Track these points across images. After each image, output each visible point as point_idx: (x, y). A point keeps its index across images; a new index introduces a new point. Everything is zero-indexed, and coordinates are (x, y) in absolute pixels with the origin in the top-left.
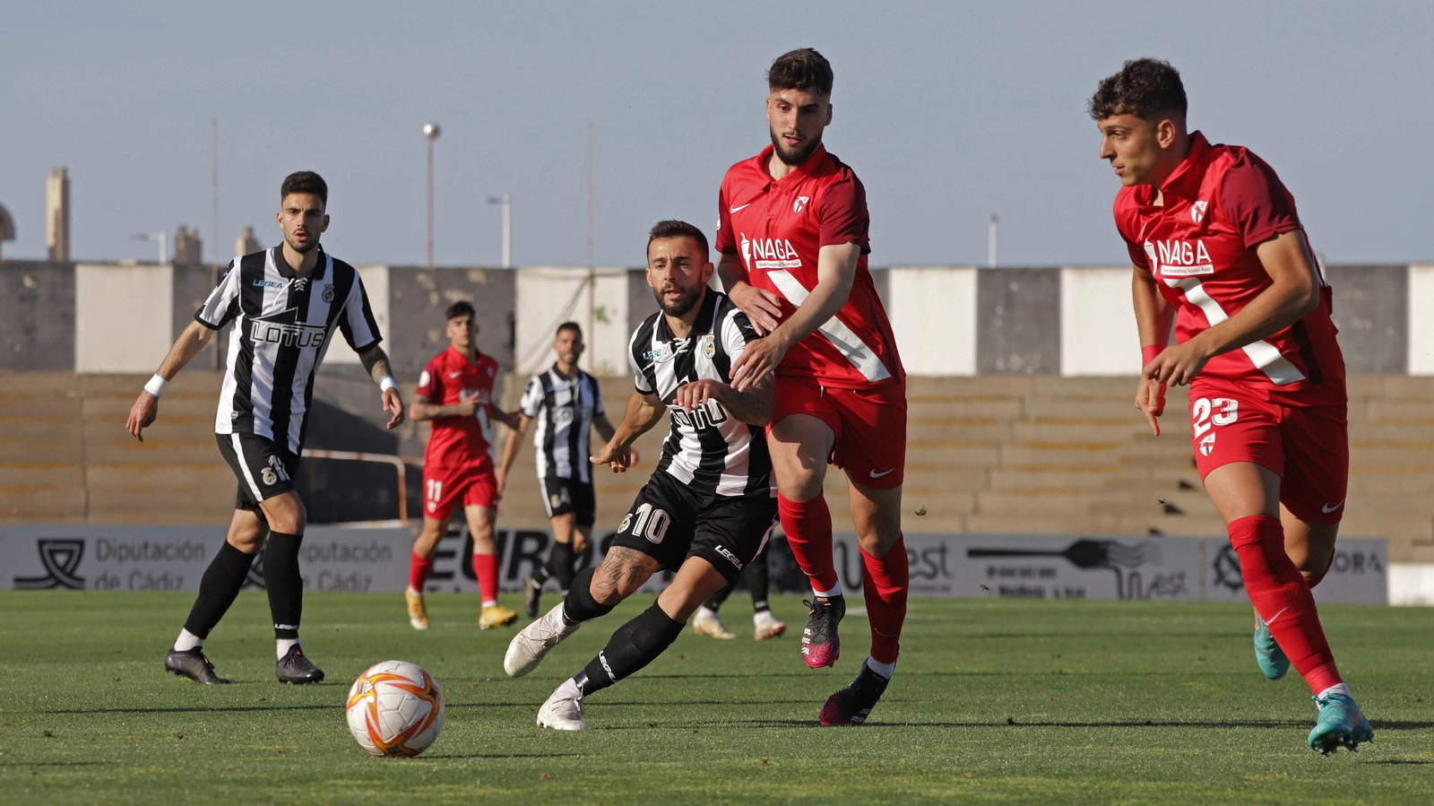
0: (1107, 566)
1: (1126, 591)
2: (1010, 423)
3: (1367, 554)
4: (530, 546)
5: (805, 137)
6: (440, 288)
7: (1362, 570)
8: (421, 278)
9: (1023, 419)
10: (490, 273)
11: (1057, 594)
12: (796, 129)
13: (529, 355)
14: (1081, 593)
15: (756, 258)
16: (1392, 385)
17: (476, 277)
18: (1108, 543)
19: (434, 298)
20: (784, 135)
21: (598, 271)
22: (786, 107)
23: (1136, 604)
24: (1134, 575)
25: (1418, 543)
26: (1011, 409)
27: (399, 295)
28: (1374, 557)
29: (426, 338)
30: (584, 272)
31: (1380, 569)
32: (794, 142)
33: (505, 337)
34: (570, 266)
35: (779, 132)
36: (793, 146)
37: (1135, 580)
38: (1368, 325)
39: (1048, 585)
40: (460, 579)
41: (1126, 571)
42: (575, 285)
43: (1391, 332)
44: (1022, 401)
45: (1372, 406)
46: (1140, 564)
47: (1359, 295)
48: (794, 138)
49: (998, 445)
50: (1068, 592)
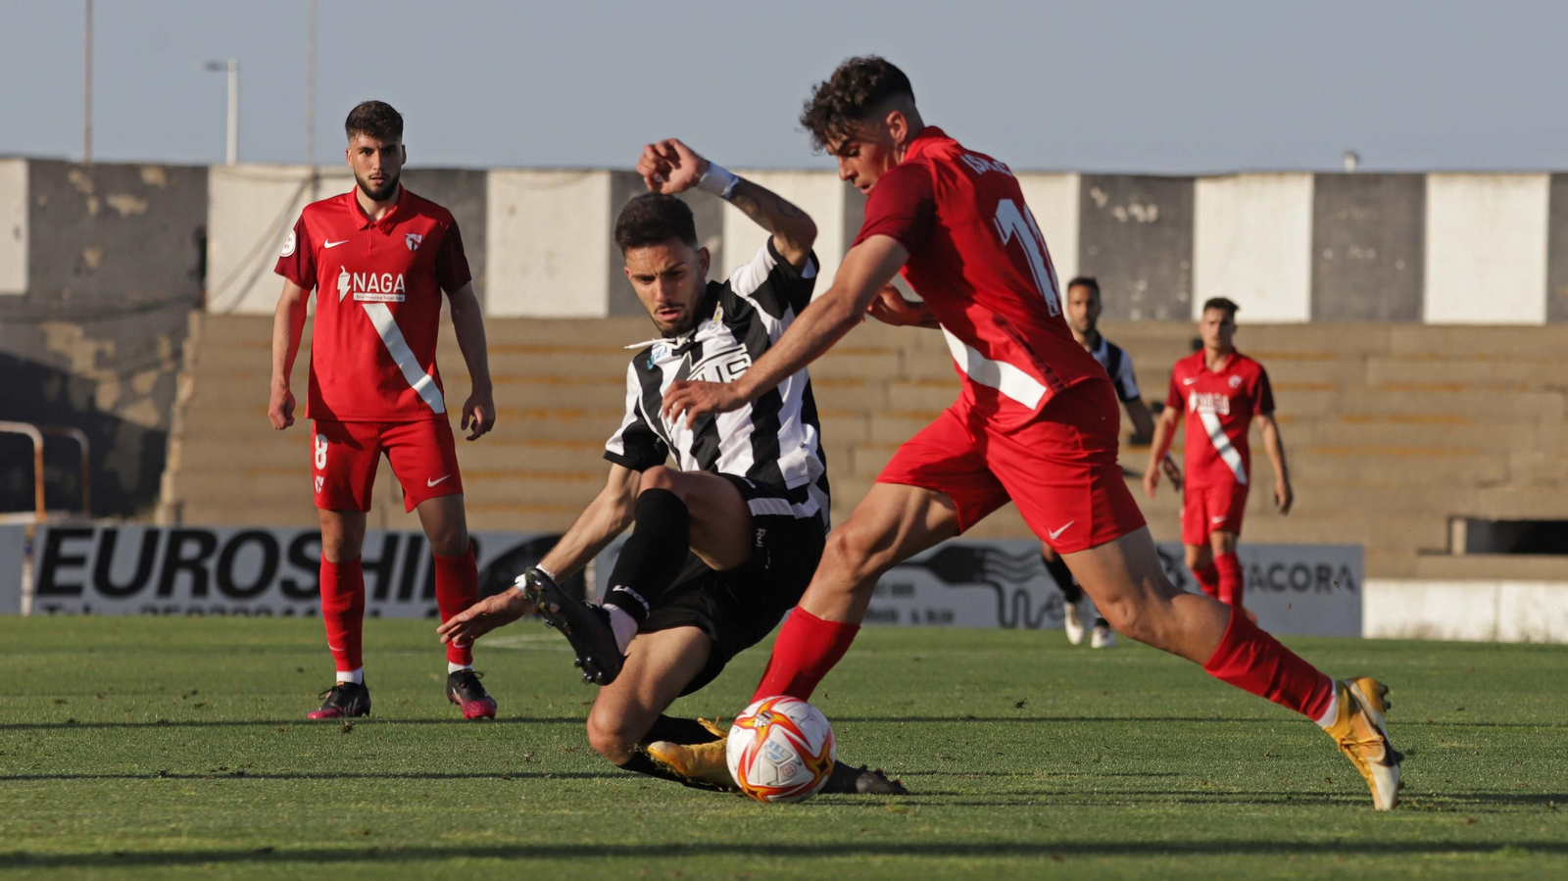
0: (984, 582)
1: (1009, 615)
2: (885, 384)
3: (1336, 568)
4: (190, 550)
5: (389, 176)
6: (100, 193)
7: (1328, 589)
8: (75, 177)
9: (903, 379)
10: (170, 171)
11: (915, 618)
12: (381, 169)
13: (225, 285)
14: (948, 617)
15: (355, 289)
16: (1401, 338)
17: (151, 177)
18: (985, 550)
19: (93, 205)
20: (370, 178)
21: (324, 171)
22: (368, 151)
23: (1021, 634)
24: (1021, 593)
25: (1424, 552)
26: (887, 365)
27: (42, 200)
28: (1345, 570)
29: (81, 259)
30: (303, 172)
31: (1354, 587)
32: (380, 181)
33: (192, 259)
34: (284, 164)
35: (365, 176)
36: (377, 185)
37: (1021, 600)
38: (1371, 254)
39: (903, 605)
40: (91, 594)
41: (1009, 589)
42: (291, 189)
43: (1401, 265)
44: (901, 353)
45: (1373, 365)
46: (1026, 579)
47: (1359, 214)
48: (380, 178)
49: (867, 415)
50: (931, 616)
